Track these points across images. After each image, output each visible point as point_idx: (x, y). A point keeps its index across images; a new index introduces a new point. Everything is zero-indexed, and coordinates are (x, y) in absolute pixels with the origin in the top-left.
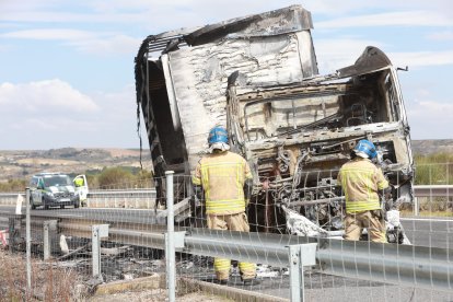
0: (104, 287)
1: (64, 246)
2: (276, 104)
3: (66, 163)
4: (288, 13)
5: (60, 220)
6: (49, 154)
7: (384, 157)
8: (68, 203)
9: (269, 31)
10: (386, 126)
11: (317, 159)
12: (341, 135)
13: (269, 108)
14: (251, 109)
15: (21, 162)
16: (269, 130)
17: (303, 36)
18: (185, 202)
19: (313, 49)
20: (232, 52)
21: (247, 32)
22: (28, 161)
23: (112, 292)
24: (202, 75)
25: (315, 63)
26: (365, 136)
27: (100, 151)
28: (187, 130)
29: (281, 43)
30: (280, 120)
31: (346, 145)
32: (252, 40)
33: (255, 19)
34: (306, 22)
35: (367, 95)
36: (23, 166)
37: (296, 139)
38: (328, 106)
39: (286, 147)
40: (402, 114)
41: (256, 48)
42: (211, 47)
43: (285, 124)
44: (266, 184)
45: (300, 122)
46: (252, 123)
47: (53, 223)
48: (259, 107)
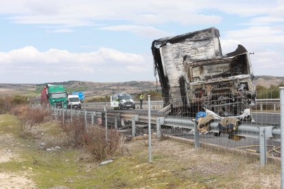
0: (135, 138)
1: (123, 124)
2: (204, 67)
3: (132, 88)
4: (209, 30)
5: (121, 113)
6: (125, 84)
7: (244, 88)
8: (130, 107)
9: (202, 38)
10: (245, 76)
11: (218, 89)
12: (227, 80)
13: (202, 68)
14: (194, 69)
15: (111, 88)
16: (202, 77)
17: (216, 40)
18: (169, 106)
19: (220, 44)
20: (187, 46)
21: (194, 38)
22: (115, 88)
23: (137, 140)
24: (175, 55)
25: (221, 50)
26: (236, 80)
27: (148, 82)
28: (169, 78)
29: (207, 42)
30: (206, 73)
31: (229, 84)
32: (195, 41)
33: (197, 33)
34: (217, 34)
35: (240, 63)
36: (113, 90)
37: (209, 81)
38: (225, 67)
39: (206, 84)
40: (251, 71)
41: (197, 44)
42: (179, 44)
43: (208, 75)
44: (198, 99)
45: (214, 74)
46: (195, 75)
47: (118, 114)
48: (197, 68)
